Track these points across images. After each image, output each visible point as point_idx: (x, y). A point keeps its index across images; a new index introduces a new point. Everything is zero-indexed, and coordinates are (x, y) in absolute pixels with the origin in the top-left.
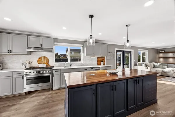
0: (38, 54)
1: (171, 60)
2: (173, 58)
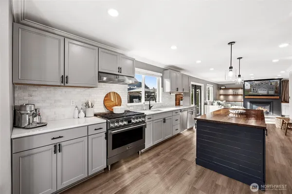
0: (104, 86)
1: (231, 98)
2: (233, 95)
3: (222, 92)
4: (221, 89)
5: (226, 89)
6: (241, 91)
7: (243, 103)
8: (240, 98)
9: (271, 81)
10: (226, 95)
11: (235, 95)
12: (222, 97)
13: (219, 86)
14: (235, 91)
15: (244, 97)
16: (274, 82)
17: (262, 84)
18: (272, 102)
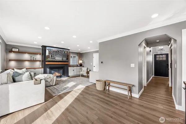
1: (27, 64)
2: (30, 61)
3: (12, 56)
4: (11, 51)
6: (39, 57)
7: (43, 69)
8: (38, 64)
10: (20, 61)
11: (33, 61)
14: (33, 56)
15: (45, 63)
16: (66, 51)
17: (59, 52)
18: (64, 66)
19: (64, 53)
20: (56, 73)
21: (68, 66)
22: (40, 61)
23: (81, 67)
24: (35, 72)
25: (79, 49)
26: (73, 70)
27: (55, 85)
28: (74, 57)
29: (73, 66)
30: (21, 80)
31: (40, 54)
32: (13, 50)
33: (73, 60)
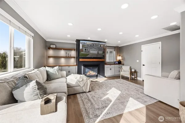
1: (63, 61)
2: (65, 57)
5: (56, 49)
6: (73, 53)
7: (77, 67)
8: (73, 61)
9: (100, 43)
10: (57, 58)
11: (68, 57)
12: (51, 61)
13: (48, 45)
14: (68, 52)
15: (78, 60)
16: (102, 44)
17: (93, 45)
18: (100, 64)
19: (100, 46)
20: (91, 72)
21: (104, 63)
22: (74, 57)
23: (121, 65)
24: (70, 70)
25: (119, 41)
26: (111, 69)
27: (89, 91)
28: (111, 52)
29: (110, 64)
30: (23, 100)
31: (75, 50)
32: (51, 47)
33: (109, 57)
